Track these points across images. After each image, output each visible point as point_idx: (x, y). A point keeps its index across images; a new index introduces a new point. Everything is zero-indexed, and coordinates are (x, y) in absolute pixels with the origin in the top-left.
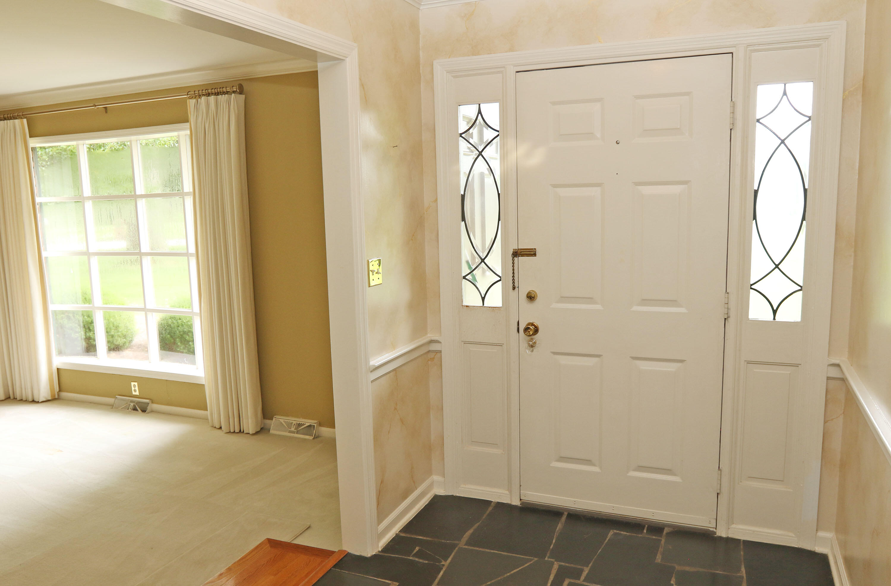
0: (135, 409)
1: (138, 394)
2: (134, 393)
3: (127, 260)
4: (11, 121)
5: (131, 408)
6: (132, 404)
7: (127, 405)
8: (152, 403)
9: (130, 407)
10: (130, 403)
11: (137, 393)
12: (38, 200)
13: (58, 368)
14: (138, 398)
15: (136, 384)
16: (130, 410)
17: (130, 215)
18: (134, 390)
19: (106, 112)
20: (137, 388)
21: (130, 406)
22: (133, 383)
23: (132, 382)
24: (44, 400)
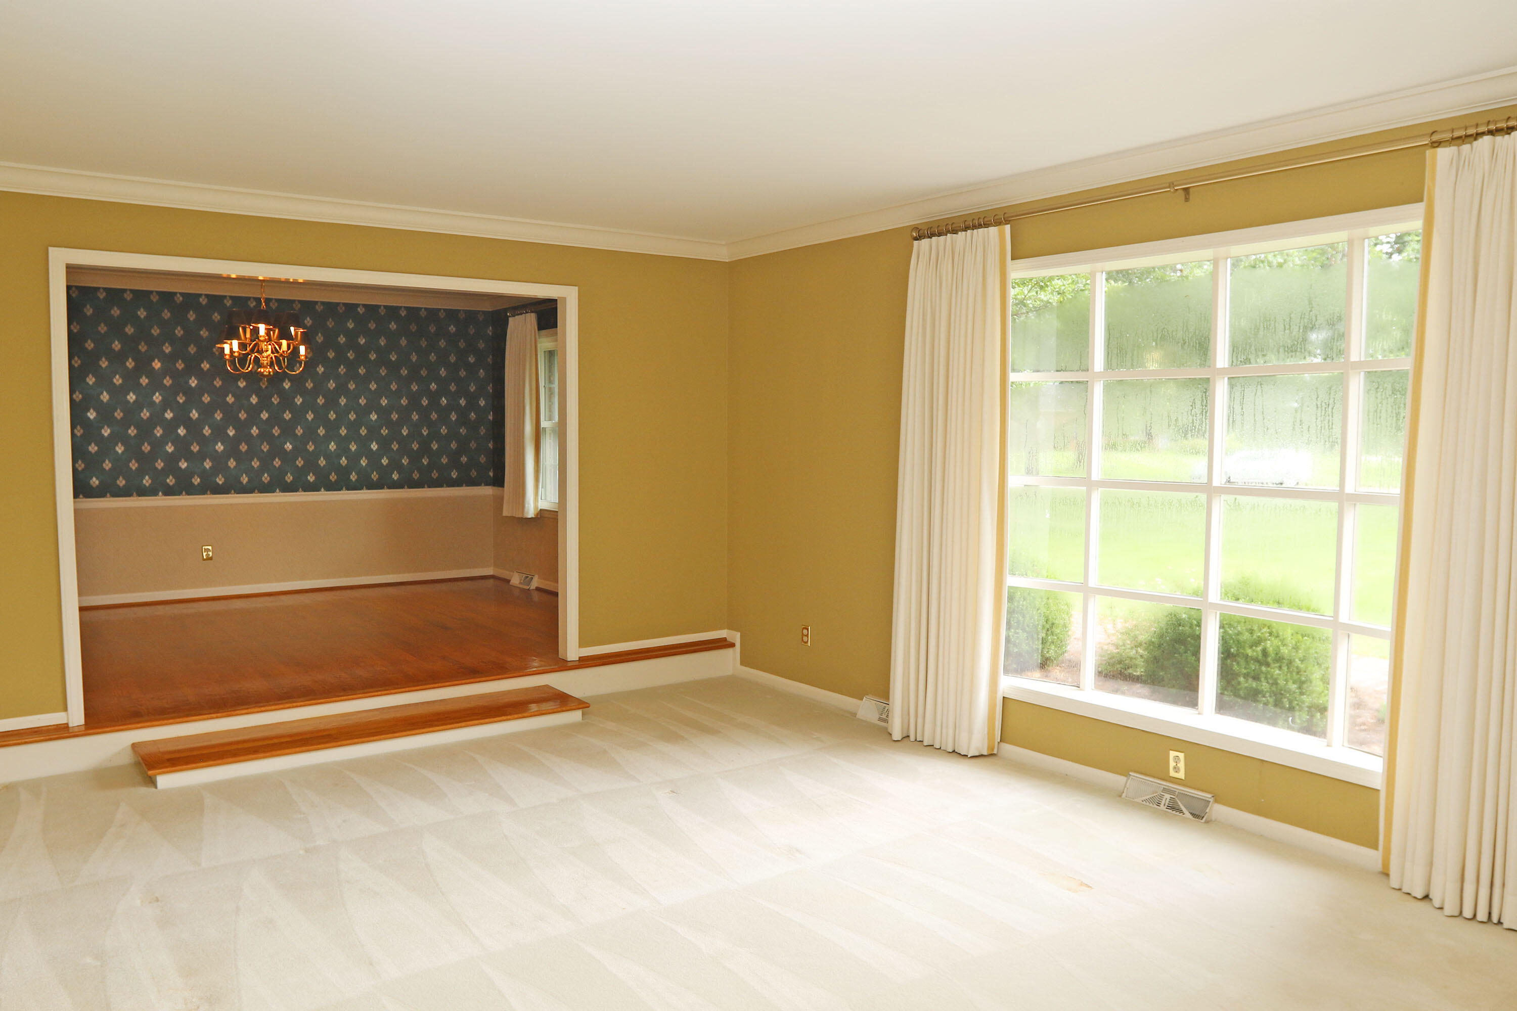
0: (1173, 807)
1: (1184, 779)
2: (1172, 773)
3: (1171, 501)
4: (980, 230)
5: (1164, 805)
6: (1168, 796)
7: (1155, 795)
8: (1216, 801)
9: (1163, 802)
10: (1162, 793)
11: (1181, 775)
12: (1013, 377)
13: (1004, 696)
14: (1184, 785)
15: (1181, 756)
16: (1162, 807)
17: (1191, 410)
18: (1175, 768)
19: (1187, 199)
20: (1182, 765)
21: (1164, 799)
22: (1172, 754)
23: (1171, 750)
24: (977, 754)
